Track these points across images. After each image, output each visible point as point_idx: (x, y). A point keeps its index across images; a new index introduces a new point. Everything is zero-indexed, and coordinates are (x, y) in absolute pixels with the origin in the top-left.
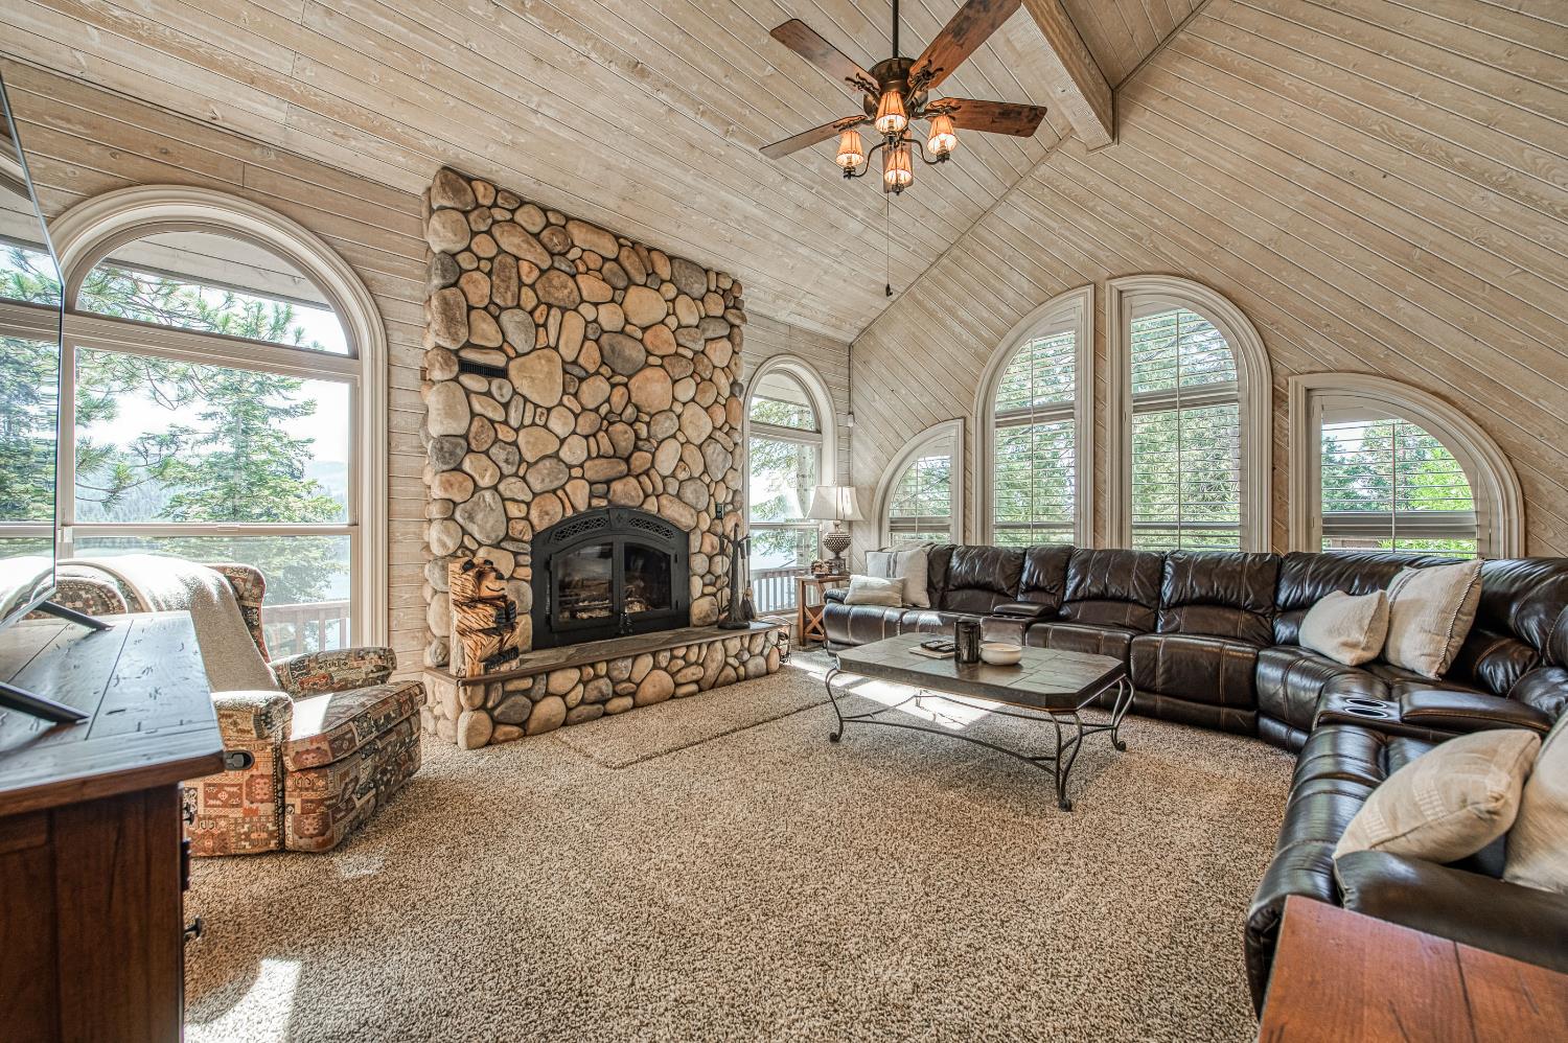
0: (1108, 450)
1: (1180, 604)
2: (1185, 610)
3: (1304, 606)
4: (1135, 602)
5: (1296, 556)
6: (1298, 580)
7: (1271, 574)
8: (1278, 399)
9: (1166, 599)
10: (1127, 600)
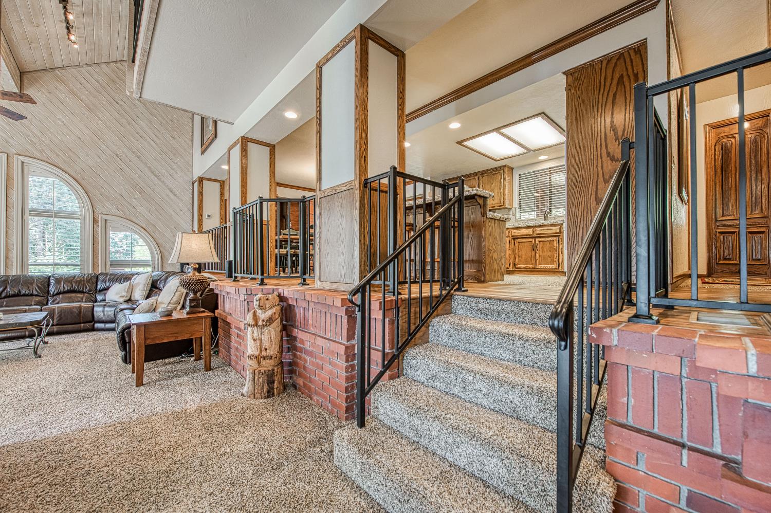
0: (15, 231)
1: (58, 294)
2: (61, 296)
3: (107, 289)
4: (36, 295)
5: (102, 274)
6: (104, 281)
7: (94, 280)
8: (95, 221)
9: (52, 293)
10: (32, 295)
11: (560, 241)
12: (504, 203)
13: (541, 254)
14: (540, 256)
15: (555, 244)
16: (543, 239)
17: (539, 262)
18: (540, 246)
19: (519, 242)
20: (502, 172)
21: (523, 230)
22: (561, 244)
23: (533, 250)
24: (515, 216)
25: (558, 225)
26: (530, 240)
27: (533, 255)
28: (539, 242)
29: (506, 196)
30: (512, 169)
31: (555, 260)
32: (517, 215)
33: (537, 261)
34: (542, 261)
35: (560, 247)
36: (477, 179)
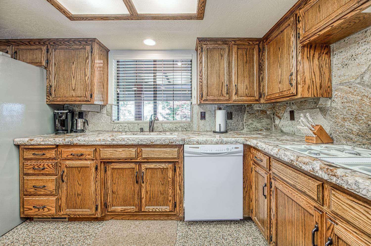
11: (178, 170)
12: (91, 97)
13: (148, 188)
14: (147, 192)
15: (170, 174)
16: (152, 166)
17: (146, 202)
18: (147, 176)
19: (113, 169)
20: (88, 48)
21: (120, 150)
22: (180, 174)
23: (137, 182)
24: (111, 116)
25: (176, 146)
26: (133, 165)
27: (136, 191)
28: (147, 169)
29: (95, 87)
30: (107, 51)
31: (170, 198)
32: (113, 115)
33: (143, 201)
34: (150, 202)
35: (178, 179)
36: (44, 51)
